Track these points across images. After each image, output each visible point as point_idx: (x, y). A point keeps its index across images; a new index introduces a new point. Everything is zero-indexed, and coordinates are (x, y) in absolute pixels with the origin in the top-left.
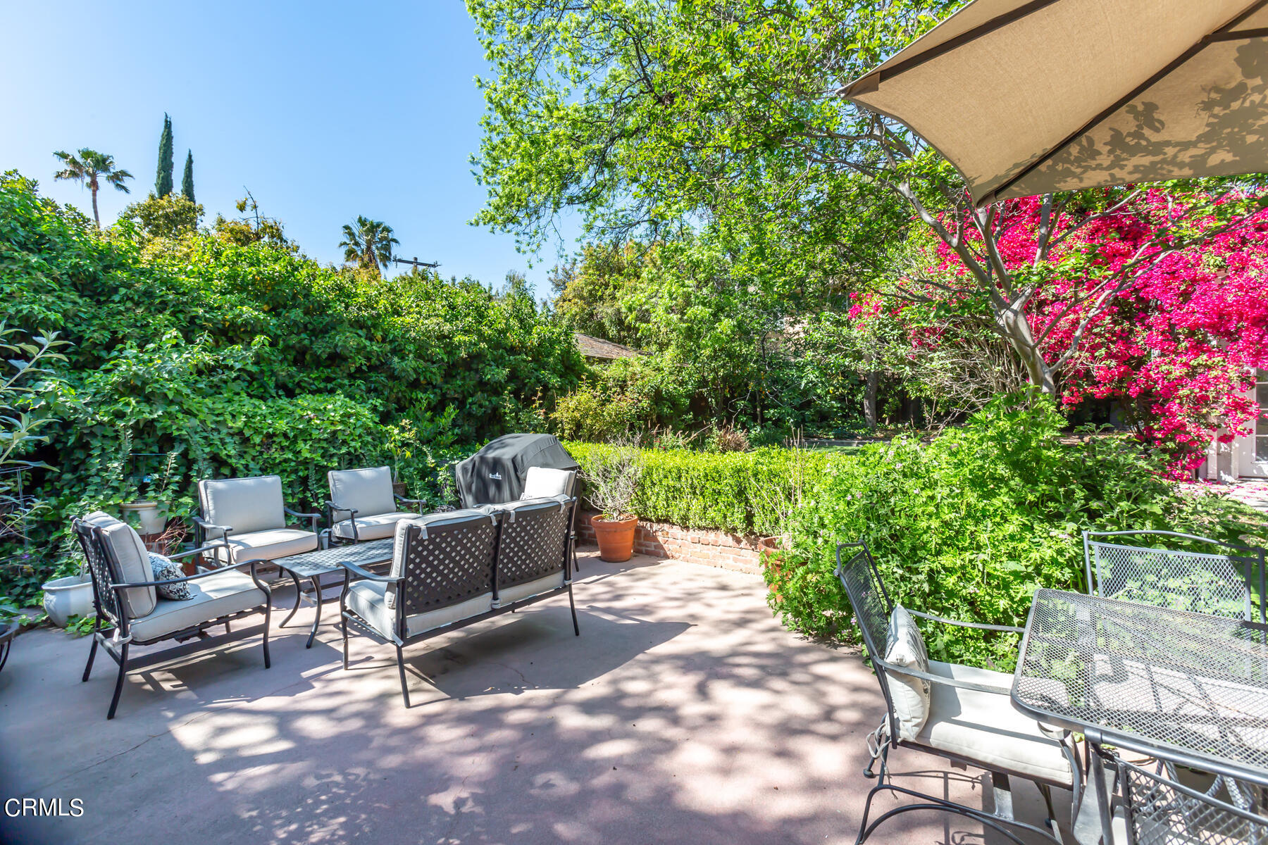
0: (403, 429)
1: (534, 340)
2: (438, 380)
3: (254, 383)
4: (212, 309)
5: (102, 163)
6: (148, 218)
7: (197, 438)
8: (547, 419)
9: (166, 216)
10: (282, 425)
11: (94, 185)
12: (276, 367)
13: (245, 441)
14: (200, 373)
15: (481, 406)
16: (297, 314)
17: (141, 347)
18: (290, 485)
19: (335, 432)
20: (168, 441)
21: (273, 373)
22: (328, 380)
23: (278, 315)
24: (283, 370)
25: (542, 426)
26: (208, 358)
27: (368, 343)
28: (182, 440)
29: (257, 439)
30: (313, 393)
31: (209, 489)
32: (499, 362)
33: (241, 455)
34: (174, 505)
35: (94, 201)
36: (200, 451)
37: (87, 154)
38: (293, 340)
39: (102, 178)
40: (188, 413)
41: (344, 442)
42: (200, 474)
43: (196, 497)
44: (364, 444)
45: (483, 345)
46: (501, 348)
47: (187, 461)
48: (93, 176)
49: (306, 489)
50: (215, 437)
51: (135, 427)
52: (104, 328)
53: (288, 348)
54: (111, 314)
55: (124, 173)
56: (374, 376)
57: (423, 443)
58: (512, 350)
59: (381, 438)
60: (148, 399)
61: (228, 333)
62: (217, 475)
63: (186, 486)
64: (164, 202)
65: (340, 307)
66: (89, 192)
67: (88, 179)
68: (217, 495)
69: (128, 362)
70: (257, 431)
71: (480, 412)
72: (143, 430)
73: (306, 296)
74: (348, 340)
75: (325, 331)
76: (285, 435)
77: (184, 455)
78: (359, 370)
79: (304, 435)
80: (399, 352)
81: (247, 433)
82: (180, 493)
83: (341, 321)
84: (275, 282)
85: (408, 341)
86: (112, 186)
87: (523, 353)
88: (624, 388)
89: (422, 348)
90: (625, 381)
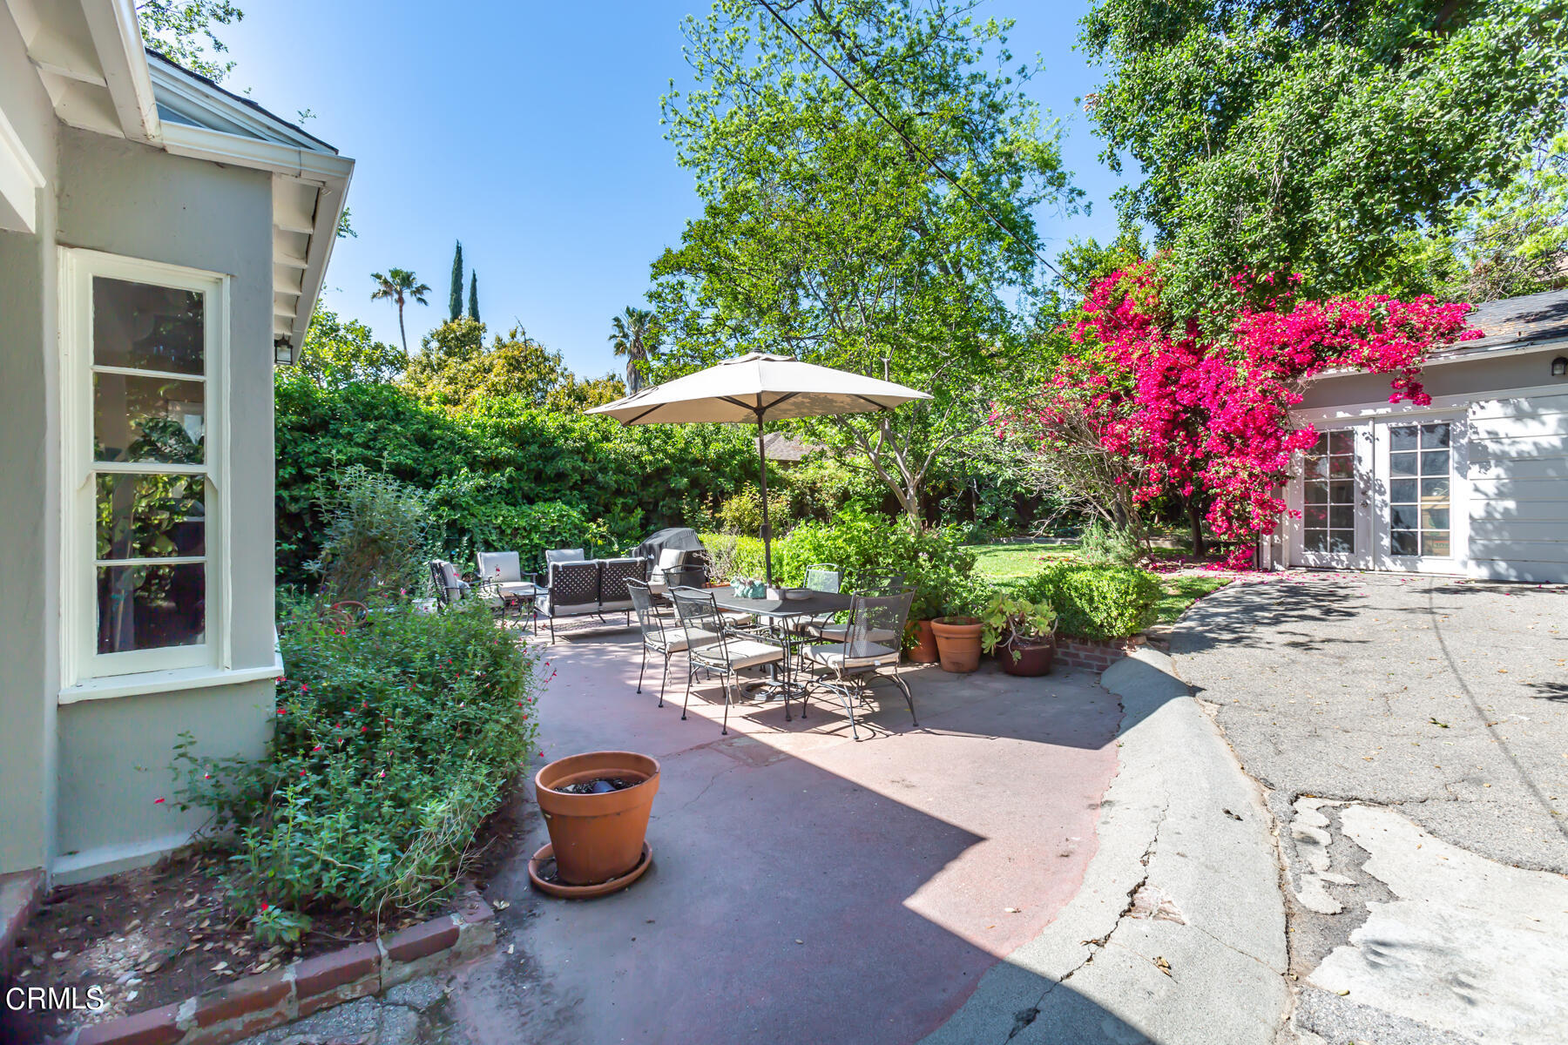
0: (599, 526)
1: (711, 454)
2: (635, 487)
3: (510, 496)
4: (485, 449)
5: (406, 280)
6: (443, 341)
7: (477, 530)
8: (713, 517)
9: (457, 339)
10: (523, 523)
11: (401, 301)
12: (523, 484)
13: (503, 532)
14: (478, 491)
15: (670, 508)
16: (534, 448)
17: (450, 477)
18: (527, 560)
19: (553, 527)
20: (463, 531)
21: (521, 489)
22: (556, 491)
23: (524, 449)
24: (526, 486)
25: (708, 523)
26: (482, 482)
27: (582, 464)
28: (469, 531)
29: (509, 531)
30: (545, 501)
31: (481, 556)
32: (682, 473)
33: (500, 540)
34: (466, 566)
35: (401, 316)
36: (479, 538)
37: (395, 273)
38: (533, 465)
39: (406, 294)
40: (472, 515)
41: (559, 534)
42: (478, 550)
43: (477, 564)
44: (572, 535)
45: (667, 461)
46: (683, 461)
47: (472, 543)
48: (400, 293)
49: (536, 562)
50: (486, 529)
51: (447, 524)
52: (431, 465)
53: (529, 471)
54: (435, 457)
55: (424, 287)
56: (587, 488)
57: (612, 534)
58: (696, 462)
59: (583, 531)
60: (453, 508)
61: (495, 464)
62: (487, 551)
63: (472, 557)
64: (455, 326)
65: (562, 441)
66: (397, 307)
67: (396, 296)
68: (486, 560)
69: (444, 485)
70: (509, 527)
71: (669, 512)
72: (452, 525)
73: (541, 435)
74: (565, 464)
75: (553, 458)
76: (525, 529)
77: (470, 540)
78: (576, 483)
79: (535, 528)
80: (604, 470)
81: (504, 527)
82: (468, 560)
83: (562, 451)
84: (521, 429)
85: (610, 462)
86: (414, 299)
87: (703, 465)
88: (813, 489)
89: (620, 465)
90: (814, 483)
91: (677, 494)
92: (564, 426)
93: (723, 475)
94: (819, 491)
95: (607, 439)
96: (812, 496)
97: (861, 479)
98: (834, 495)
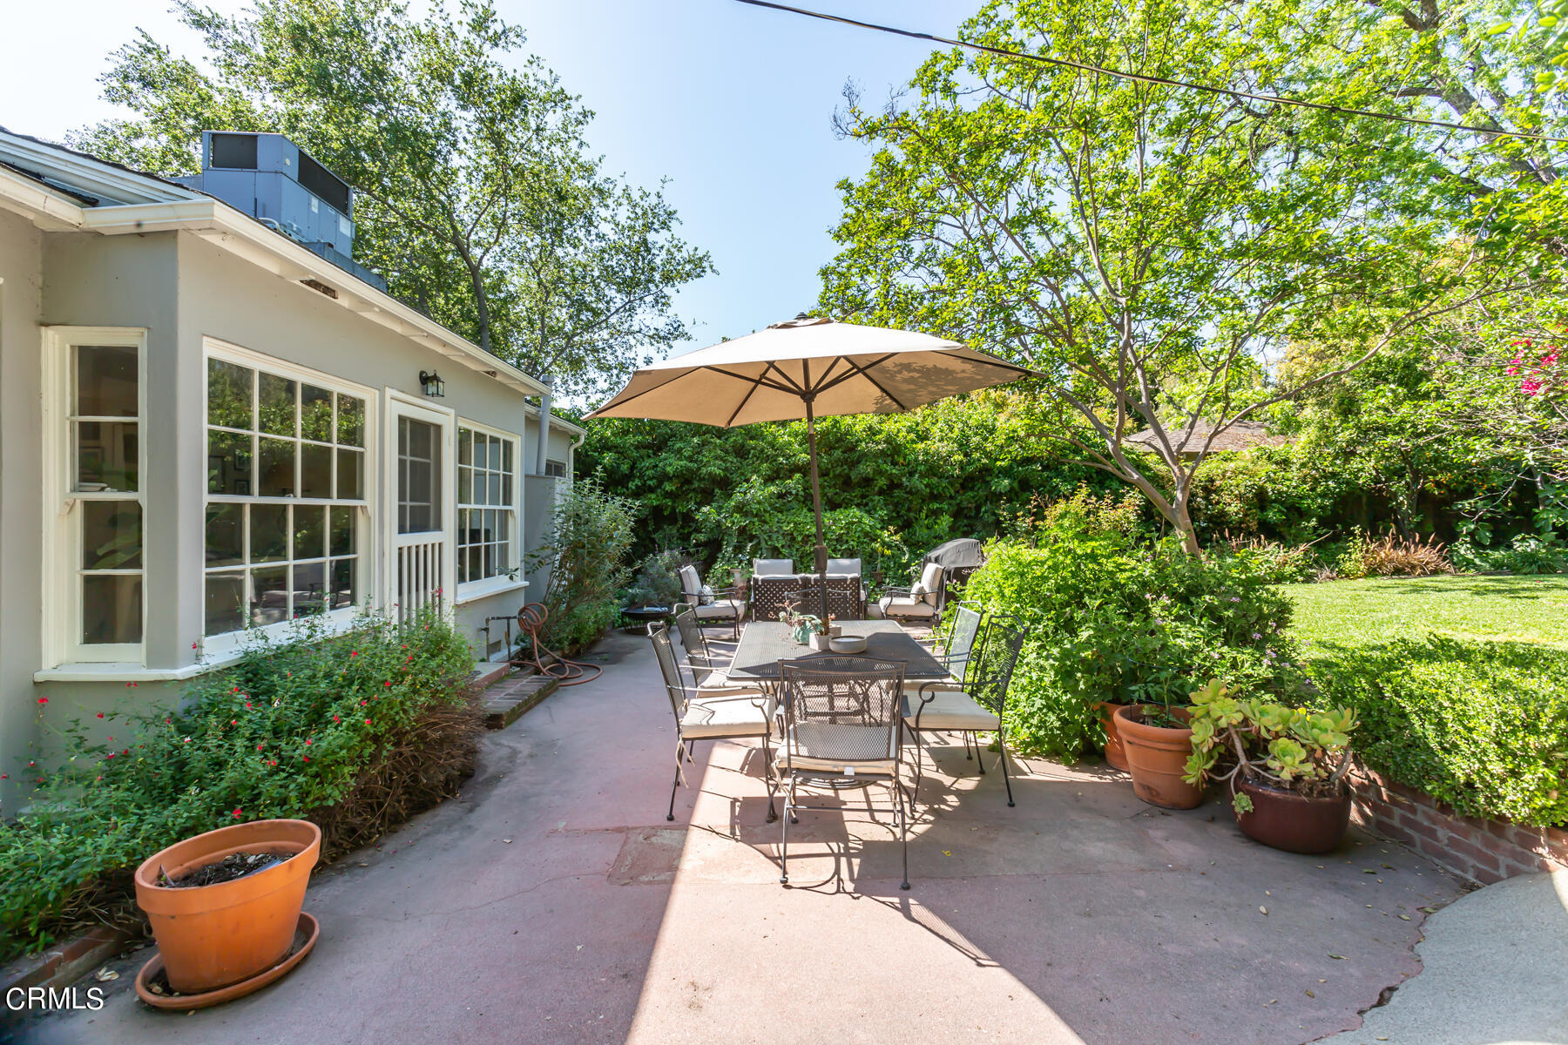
0: (891, 534)
2: (951, 491)
7: (765, 537)
13: (793, 539)
14: (774, 498)
16: (838, 453)
19: (842, 535)
22: (863, 497)
26: (774, 489)
27: (889, 468)
29: (800, 539)
30: (840, 507)
36: (766, 544)
38: (839, 470)
40: (763, 521)
41: (847, 542)
42: (761, 556)
44: (859, 544)
45: (985, 461)
51: (738, 530)
59: (874, 540)
65: (866, 444)
72: (742, 530)
73: (845, 439)
74: (865, 468)
75: (858, 462)
77: (755, 546)
79: (825, 536)
80: (910, 473)
83: (864, 455)
85: (919, 464)
87: (1036, 463)
88: (1209, 488)
89: (931, 468)
90: (1212, 481)
91: (995, 497)
92: (870, 428)
93: (1060, 474)
94: (1218, 491)
95: (923, 437)
96: (1206, 498)
97: (1294, 473)
98: (1240, 497)
